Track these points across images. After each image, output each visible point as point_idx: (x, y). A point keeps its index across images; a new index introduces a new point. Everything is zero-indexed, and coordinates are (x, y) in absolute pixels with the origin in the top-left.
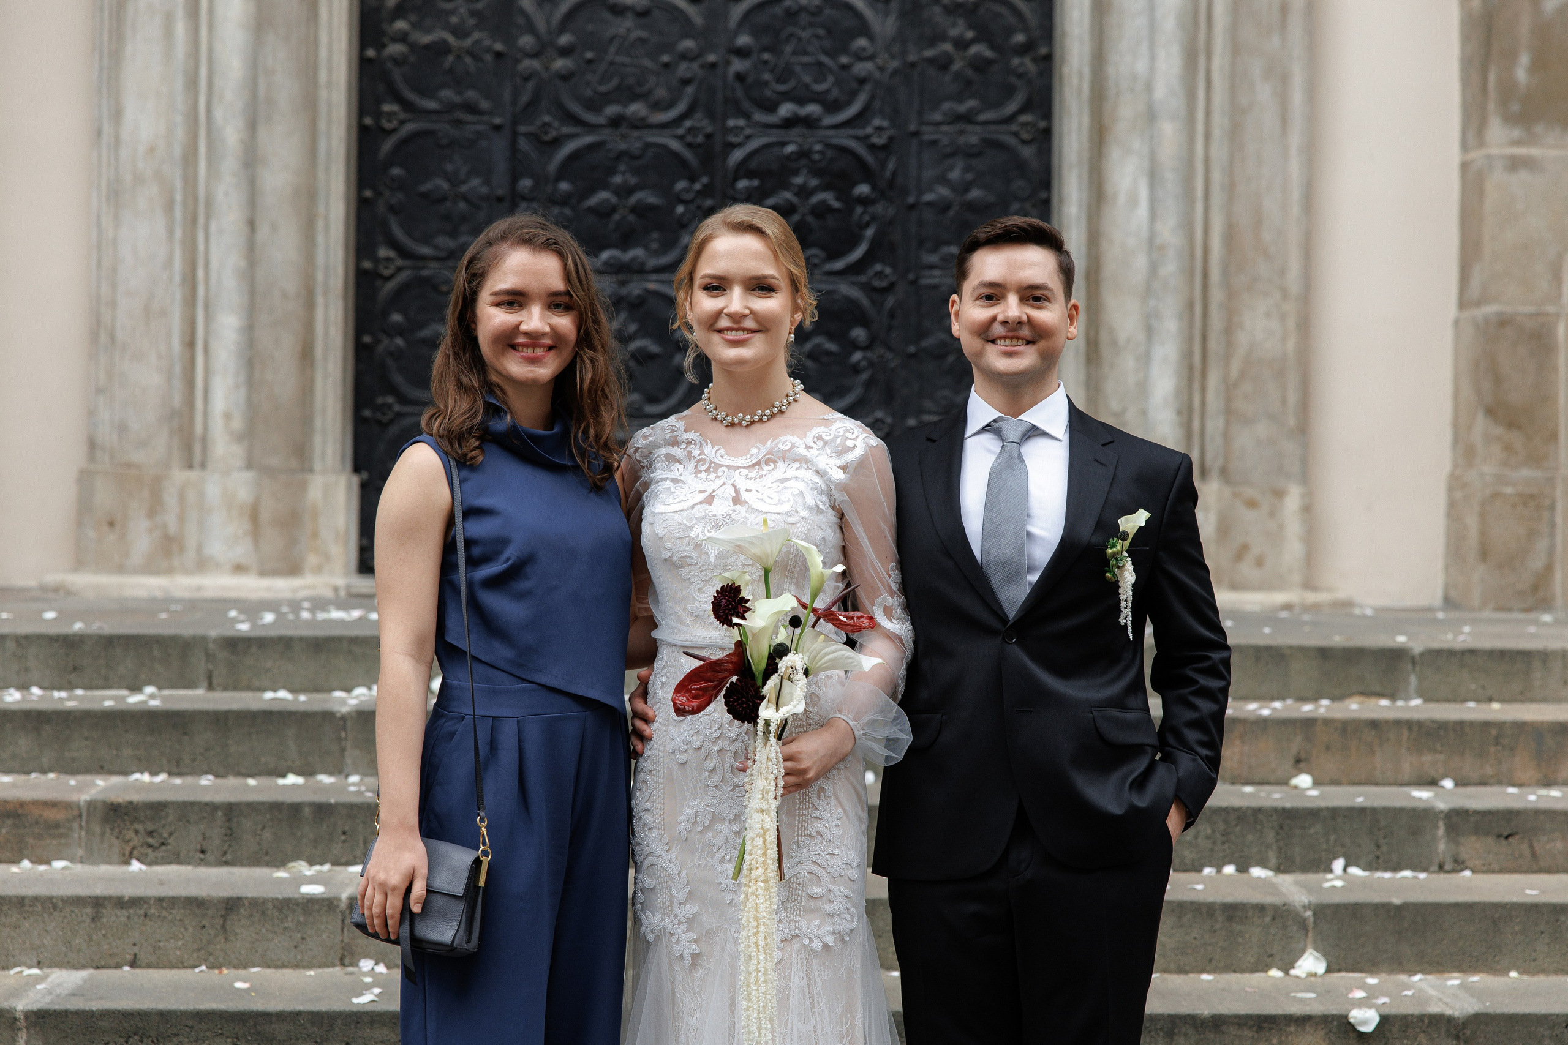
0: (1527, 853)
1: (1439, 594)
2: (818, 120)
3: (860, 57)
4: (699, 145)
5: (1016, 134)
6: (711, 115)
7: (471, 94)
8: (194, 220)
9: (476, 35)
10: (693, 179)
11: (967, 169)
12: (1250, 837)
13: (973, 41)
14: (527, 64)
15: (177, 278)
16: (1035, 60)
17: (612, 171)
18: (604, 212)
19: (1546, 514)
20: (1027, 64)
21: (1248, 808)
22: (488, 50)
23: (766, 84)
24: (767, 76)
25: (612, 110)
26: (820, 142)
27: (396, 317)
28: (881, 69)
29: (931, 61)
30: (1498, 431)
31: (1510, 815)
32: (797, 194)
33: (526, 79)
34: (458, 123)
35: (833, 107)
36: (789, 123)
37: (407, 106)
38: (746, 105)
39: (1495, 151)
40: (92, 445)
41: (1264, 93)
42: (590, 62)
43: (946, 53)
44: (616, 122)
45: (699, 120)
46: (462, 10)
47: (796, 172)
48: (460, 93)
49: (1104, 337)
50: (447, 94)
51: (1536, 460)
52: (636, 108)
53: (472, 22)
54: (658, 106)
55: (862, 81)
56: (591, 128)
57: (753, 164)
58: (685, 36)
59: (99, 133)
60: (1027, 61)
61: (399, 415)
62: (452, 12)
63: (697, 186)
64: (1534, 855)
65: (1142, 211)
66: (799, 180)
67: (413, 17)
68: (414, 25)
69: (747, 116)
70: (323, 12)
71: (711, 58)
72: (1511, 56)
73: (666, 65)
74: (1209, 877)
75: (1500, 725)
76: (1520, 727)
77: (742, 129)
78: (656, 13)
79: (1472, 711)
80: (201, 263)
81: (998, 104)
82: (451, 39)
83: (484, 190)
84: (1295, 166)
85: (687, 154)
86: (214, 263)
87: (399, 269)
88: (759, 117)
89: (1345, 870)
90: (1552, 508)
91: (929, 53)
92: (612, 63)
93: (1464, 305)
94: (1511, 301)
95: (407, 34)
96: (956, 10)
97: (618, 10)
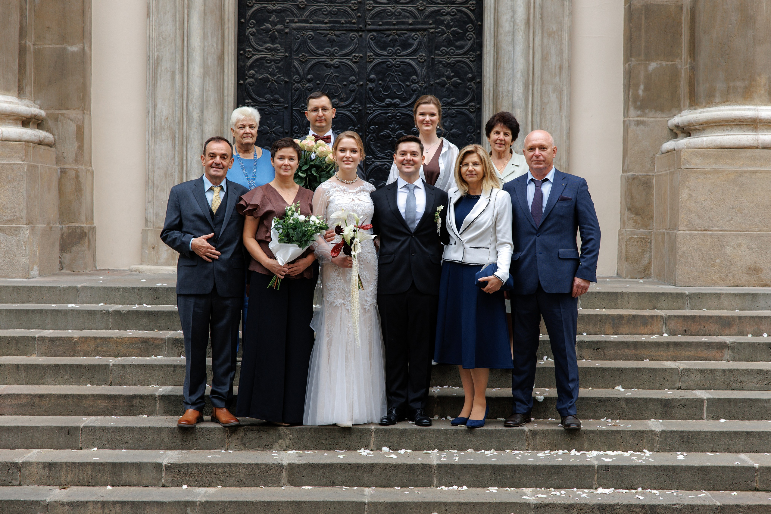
0: (603, 354)
1: (616, 272)
2: (399, 104)
3: (413, 82)
4: (357, 113)
5: (468, 109)
6: (361, 103)
7: (276, 96)
8: (182, 143)
9: (278, 75)
11: (451, 122)
13: (453, 77)
14: (296, 85)
15: (177, 164)
16: (474, 83)
19: (649, 245)
20: (472, 85)
22: (283, 81)
23: (381, 91)
24: (381, 89)
26: (399, 112)
28: (420, 86)
30: (633, 216)
31: (597, 342)
32: (390, 131)
33: (296, 91)
34: (272, 106)
35: (404, 100)
36: (388, 106)
37: (254, 100)
38: (373, 99)
39: (631, 119)
40: (147, 221)
41: (553, 97)
42: (318, 84)
43: (444, 80)
45: (357, 105)
46: (273, 66)
47: (390, 123)
48: (272, 96)
50: (268, 96)
51: (645, 226)
53: (276, 71)
54: (342, 100)
55: (414, 91)
57: (375, 121)
58: (352, 76)
59: (149, 112)
60: (472, 83)
62: (270, 67)
64: (604, 354)
66: (391, 126)
67: (256, 69)
68: (256, 72)
69: (374, 104)
70: (226, 70)
71: (361, 83)
72: (637, 86)
73: (345, 85)
75: (601, 316)
76: (608, 316)
77: (372, 108)
78: (341, 67)
79: (598, 312)
80: (185, 158)
81: (463, 99)
82: (269, 76)
83: (281, 130)
84: (564, 122)
85: (353, 117)
86: (189, 158)
88: (378, 104)
89: (547, 359)
90: (651, 243)
91: (438, 81)
92: (326, 84)
93: (624, 171)
94: (637, 171)
95: (254, 75)
96: (447, 65)
97: (328, 66)
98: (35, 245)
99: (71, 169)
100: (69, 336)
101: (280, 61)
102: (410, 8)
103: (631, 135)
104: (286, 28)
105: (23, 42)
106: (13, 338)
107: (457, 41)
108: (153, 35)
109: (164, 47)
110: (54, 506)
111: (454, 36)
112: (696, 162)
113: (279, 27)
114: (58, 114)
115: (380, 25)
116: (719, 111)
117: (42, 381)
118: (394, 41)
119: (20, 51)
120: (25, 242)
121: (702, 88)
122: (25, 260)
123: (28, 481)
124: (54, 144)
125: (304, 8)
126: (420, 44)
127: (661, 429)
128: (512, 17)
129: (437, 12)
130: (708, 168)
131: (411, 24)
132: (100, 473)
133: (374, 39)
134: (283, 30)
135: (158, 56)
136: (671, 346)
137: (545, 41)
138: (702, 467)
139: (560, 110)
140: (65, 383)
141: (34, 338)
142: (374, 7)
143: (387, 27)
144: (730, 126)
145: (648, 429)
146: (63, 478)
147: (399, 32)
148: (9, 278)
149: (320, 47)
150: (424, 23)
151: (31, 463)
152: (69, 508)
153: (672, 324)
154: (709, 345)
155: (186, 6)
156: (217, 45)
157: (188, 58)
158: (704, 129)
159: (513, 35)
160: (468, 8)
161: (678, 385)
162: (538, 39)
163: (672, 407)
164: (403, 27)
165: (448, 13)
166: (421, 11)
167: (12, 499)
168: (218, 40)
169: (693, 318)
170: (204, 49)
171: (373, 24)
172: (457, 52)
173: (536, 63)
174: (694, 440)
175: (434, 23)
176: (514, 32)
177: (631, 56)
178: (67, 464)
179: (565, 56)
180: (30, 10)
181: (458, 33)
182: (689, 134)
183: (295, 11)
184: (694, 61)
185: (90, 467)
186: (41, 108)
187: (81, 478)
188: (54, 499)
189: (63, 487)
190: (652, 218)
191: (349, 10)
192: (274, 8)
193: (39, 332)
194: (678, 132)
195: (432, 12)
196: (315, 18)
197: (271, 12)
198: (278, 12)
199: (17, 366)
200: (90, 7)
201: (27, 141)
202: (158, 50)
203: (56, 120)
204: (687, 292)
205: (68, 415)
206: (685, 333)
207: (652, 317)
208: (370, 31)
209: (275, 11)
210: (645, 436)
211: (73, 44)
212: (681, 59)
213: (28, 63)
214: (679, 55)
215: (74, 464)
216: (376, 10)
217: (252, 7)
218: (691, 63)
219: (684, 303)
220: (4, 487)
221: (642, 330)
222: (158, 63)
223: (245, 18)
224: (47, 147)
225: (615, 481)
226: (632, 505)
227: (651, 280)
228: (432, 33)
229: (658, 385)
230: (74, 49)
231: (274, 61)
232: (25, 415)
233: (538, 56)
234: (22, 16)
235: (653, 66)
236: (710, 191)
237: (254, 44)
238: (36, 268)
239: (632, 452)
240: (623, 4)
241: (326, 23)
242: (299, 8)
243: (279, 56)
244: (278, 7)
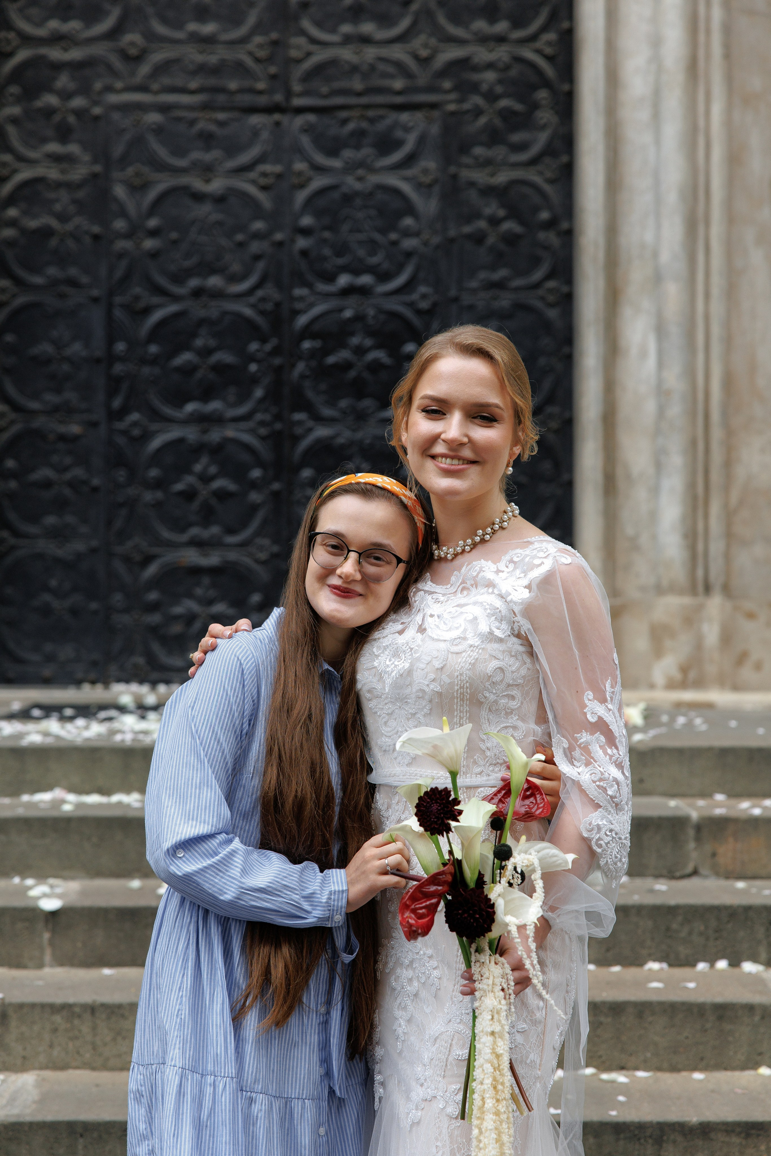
2: (372, 289)
3: (407, 233)
4: (270, 312)
5: (542, 298)
6: (279, 285)
7: (73, 271)
9: (78, 220)
10: (264, 340)
12: (742, 934)
13: (505, 219)
14: (121, 245)
16: (556, 234)
17: (194, 335)
18: (188, 371)
20: (551, 238)
21: (739, 907)
22: (88, 233)
23: (327, 258)
24: (327, 252)
25: (194, 283)
26: (374, 308)
27: (10, 463)
28: (426, 244)
29: (469, 237)
32: (354, 352)
33: (120, 257)
34: (62, 296)
35: (384, 277)
36: (347, 291)
37: (18, 282)
38: (310, 277)
41: (757, 257)
42: (175, 242)
43: (482, 230)
44: (198, 293)
45: (269, 291)
46: (65, 199)
47: (352, 334)
48: (63, 270)
49: (620, 472)
50: (52, 271)
52: (214, 281)
53: (72, 209)
54: (234, 279)
55: (409, 255)
56: (176, 298)
57: (315, 328)
58: (256, 218)
60: (552, 235)
61: (13, 548)
62: (56, 200)
63: (268, 347)
65: (651, 362)
66: (355, 341)
67: (23, 206)
68: (23, 212)
69: (311, 286)
71: (279, 236)
73: (240, 244)
74: (702, 973)
77: (306, 297)
78: (230, 199)
81: (528, 273)
82: (54, 223)
83: (84, 353)
85: (259, 320)
87: (12, 422)
88: (322, 287)
91: (467, 229)
92: (193, 242)
95: (17, 219)
96: (488, 191)
97: (199, 197)
102: (397, 53)
104: (96, 103)
107: (512, 132)
111: (504, 119)
113: (78, 102)
115: (325, 96)
118: (360, 134)
125: (137, 57)
126: (422, 140)
128: (654, 56)
129: (464, 63)
131: (399, 93)
133: (307, 129)
134: (87, 111)
137: (736, 115)
143: (339, 100)
147: (371, 113)
149: (179, 152)
150: (431, 89)
159: (656, 103)
160: (538, 51)
162: (717, 109)
164: (380, 99)
165: (490, 66)
166: (424, 62)
171: (306, 93)
172: (513, 158)
175: (456, 88)
181: (514, 113)
183: (117, 63)
191: (248, 60)
192: (66, 58)
195: (451, 63)
196: (166, 81)
197: (58, 67)
198: (76, 66)
208: (300, 111)
209: (67, 64)
216: (315, 59)
217: (10, 55)
228: (453, 114)
231: (69, 186)
233: (718, 153)
241: (193, 92)
242: (125, 56)
243: (78, 173)
244: (75, 54)
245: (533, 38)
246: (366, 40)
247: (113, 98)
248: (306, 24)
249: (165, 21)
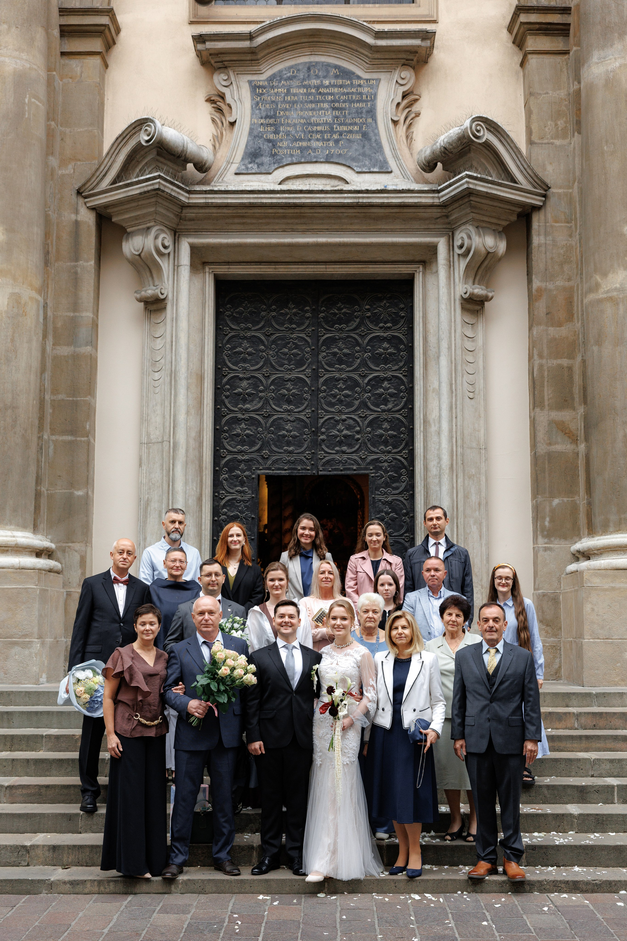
5: (404, 539)
9: (246, 513)
13: (391, 512)
16: (408, 517)
19: (558, 651)
20: (407, 519)
22: (250, 517)
30: (544, 627)
39: (540, 545)
41: (474, 528)
43: (383, 515)
46: (242, 506)
51: (555, 635)
62: (240, 506)
67: (228, 508)
68: (228, 510)
70: (204, 509)
72: (544, 518)
81: (399, 531)
82: (239, 514)
84: (484, 548)
90: (560, 650)
93: (535, 589)
94: (547, 589)
95: (226, 513)
96: (385, 503)
98: (44, 656)
99: (75, 592)
100: (71, 734)
101: (248, 501)
102: (354, 457)
103: (540, 559)
104: (253, 474)
105: (39, 488)
106: (24, 736)
107: (393, 483)
108: (144, 481)
109: (153, 491)
110: (57, 885)
111: (390, 479)
112: (596, 581)
113: (247, 473)
114: (65, 547)
115: (330, 471)
116: (613, 538)
117: (48, 774)
119: (36, 495)
120: (36, 654)
121: (598, 520)
122: (35, 669)
123: (35, 861)
124: (62, 571)
125: (267, 458)
127: (579, 813)
128: (439, 463)
129: (377, 460)
130: (606, 586)
131: (355, 470)
132: (96, 854)
134: (250, 476)
135: (148, 498)
136: (583, 739)
137: (466, 482)
138: (617, 846)
139: (481, 539)
140: (67, 775)
141: (42, 736)
142: (325, 457)
143: (335, 472)
144: (623, 550)
145: (568, 812)
146: (65, 859)
148: (22, 684)
150: (366, 469)
151: (38, 846)
152: (70, 887)
153: (583, 720)
154: (615, 738)
155: (171, 458)
156: (196, 488)
157: (173, 500)
158: (601, 554)
159: (440, 478)
160: (401, 456)
161: (591, 773)
162: (460, 480)
163: (587, 793)
164: (348, 472)
165: (386, 461)
166: (363, 459)
167: (21, 878)
168: (197, 484)
169: (601, 714)
170: (186, 492)
171: (324, 470)
172: (394, 492)
173: (459, 501)
174: (608, 822)
175: (374, 468)
176: (440, 475)
177: (538, 494)
178: (69, 847)
179: (483, 494)
180: (45, 462)
181: (394, 477)
182: (589, 558)
183: (261, 461)
184: (590, 497)
185: (88, 849)
186: (51, 542)
187: (80, 859)
188: (57, 878)
189: (65, 867)
190: (561, 628)
191: (304, 459)
192: (243, 458)
193: (47, 731)
194: (579, 556)
195: (372, 460)
196: (277, 466)
197: (240, 461)
198: (246, 461)
199: (28, 761)
200: (94, 459)
201: (40, 569)
202: (148, 493)
203: (64, 551)
204: (594, 692)
205: (70, 803)
206: (594, 727)
207: (565, 714)
208: (321, 476)
209: (244, 460)
210: (565, 818)
211: (79, 489)
212: (579, 496)
213: (42, 505)
214: (578, 493)
215: (74, 846)
216: (327, 459)
217: (225, 457)
218: (587, 499)
219: (592, 701)
220: (15, 868)
221: (557, 725)
222: (148, 504)
223: (219, 466)
224: (56, 574)
225: (541, 859)
226: (557, 881)
227: (562, 681)
228: (373, 477)
229: (573, 773)
230: (80, 493)
231: (243, 501)
232: (33, 803)
233: (461, 495)
234: (39, 467)
235: (556, 501)
236: (609, 605)
237: (226, 487)
238: (44, 676)
239: (555, 833)
240: (529, 452)
241: (286, 470)
242: (263, 458)
243: (247, 497)
244: (246, 457)
245: (400, 452)
246: (344, 452)
247: (259, 472)
248: (324, 447)
249: (276, 446)
